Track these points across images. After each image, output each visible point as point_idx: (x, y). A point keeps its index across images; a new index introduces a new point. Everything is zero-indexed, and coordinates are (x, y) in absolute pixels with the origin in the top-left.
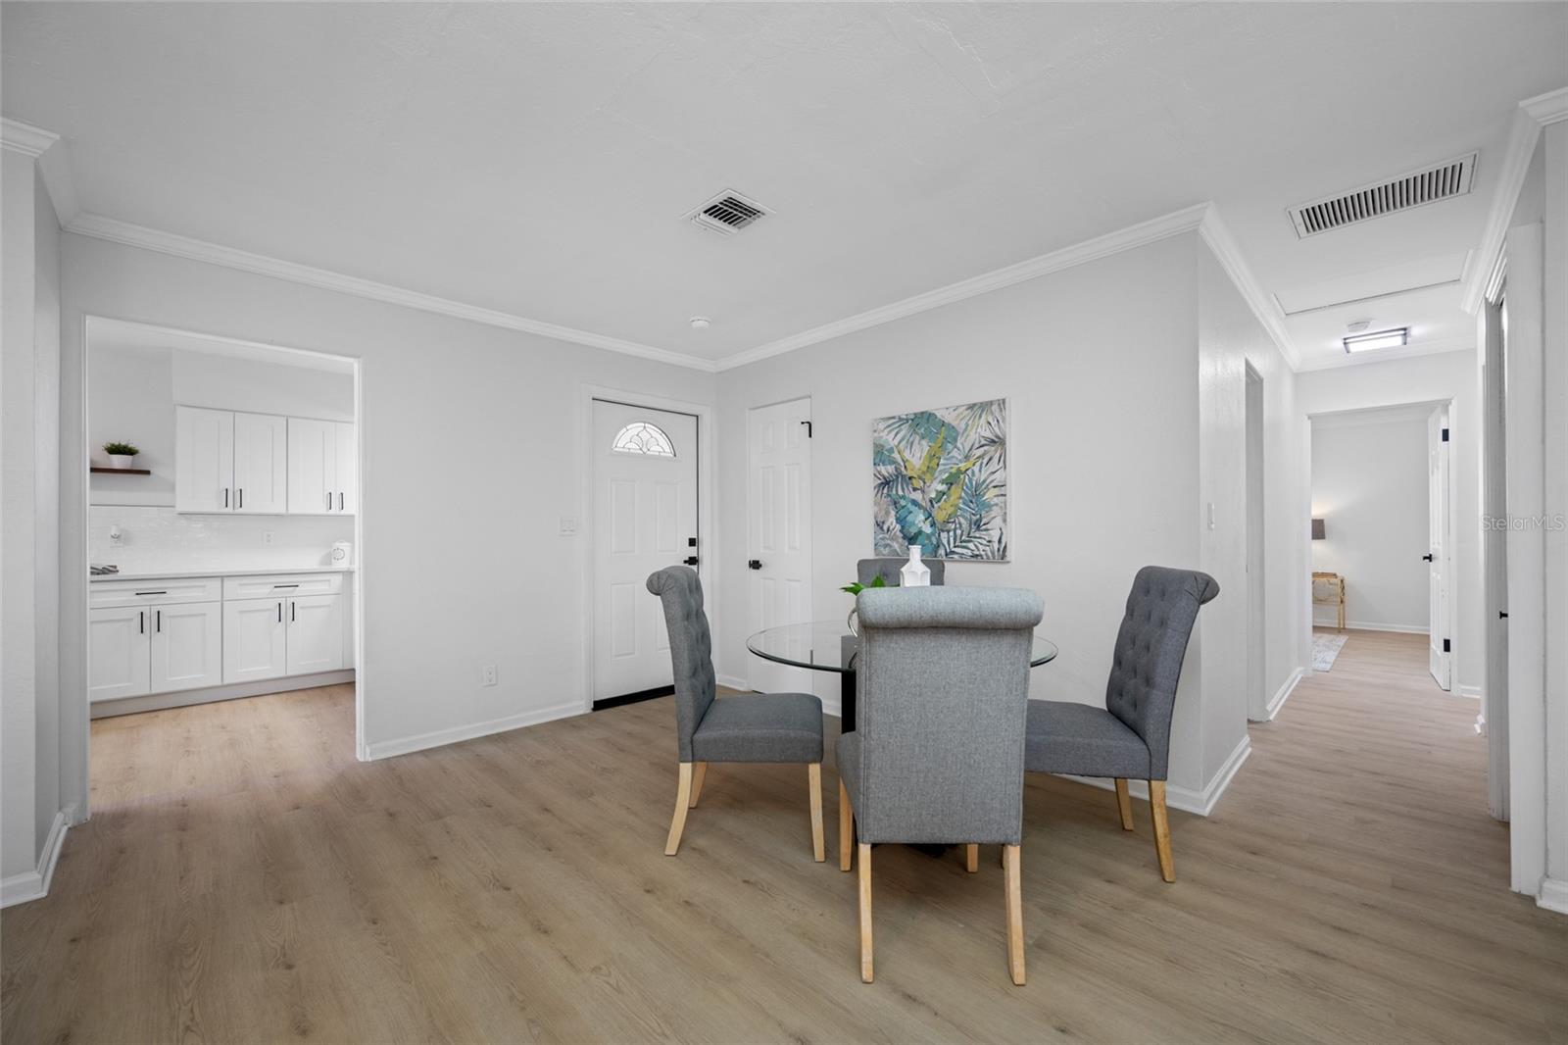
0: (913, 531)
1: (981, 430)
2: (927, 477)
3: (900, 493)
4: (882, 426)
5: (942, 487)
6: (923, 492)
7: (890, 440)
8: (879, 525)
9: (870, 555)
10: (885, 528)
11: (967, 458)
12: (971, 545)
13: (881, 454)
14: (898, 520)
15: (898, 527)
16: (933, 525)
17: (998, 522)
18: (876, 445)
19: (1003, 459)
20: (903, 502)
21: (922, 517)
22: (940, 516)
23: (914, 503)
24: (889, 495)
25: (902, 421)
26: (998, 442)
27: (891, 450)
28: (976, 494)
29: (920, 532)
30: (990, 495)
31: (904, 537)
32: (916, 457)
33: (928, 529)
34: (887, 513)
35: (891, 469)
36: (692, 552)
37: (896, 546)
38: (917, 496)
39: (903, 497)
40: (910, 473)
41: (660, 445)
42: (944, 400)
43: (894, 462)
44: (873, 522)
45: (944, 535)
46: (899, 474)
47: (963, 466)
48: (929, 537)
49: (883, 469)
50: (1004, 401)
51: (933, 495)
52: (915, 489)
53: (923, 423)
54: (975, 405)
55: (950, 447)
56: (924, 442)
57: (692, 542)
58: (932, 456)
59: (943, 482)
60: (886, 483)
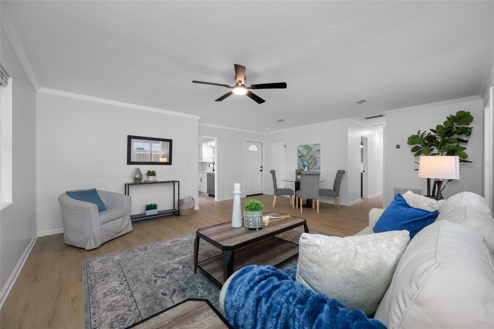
0: (305, 165)
1: (316, 149)
6: (306, 158)
7: (301, 149)
8: (299, 164)
9: (297, 169)
11: (314, 153)
13: (299, 152)
14: (302, 163)
16: (308, 164)
17: (319, 163)
18: (298, 150)
20: (303, 160)
21: (306, 163)
22: (309, 162)
23: (305, 160)
24: (300, 159)
25: (303, 146)
26: (319, 150)
27: (301, 151)
28: (315, 159)
29: (306, 165)
31: (303, 166)
32: (305, 152)
33: (307, 165)
34: (300, 162)
35: (301, 154)
36: (261, 169)
37: (301, 167)
38: (305, 159)
40: (304, 155)
41: (256, 149)
42: (310, 143)
43: (301, 153)
45: (310, 165)
47: (313, 154)
48: (307, 166)
49: (299, 154)
50: (320, 144)
51: (308, 159)
53: (306, 147)
56: (307, 150)
57: (261, 167)
58: (308, 152)
59: (310, 157)
60: (300, 157)
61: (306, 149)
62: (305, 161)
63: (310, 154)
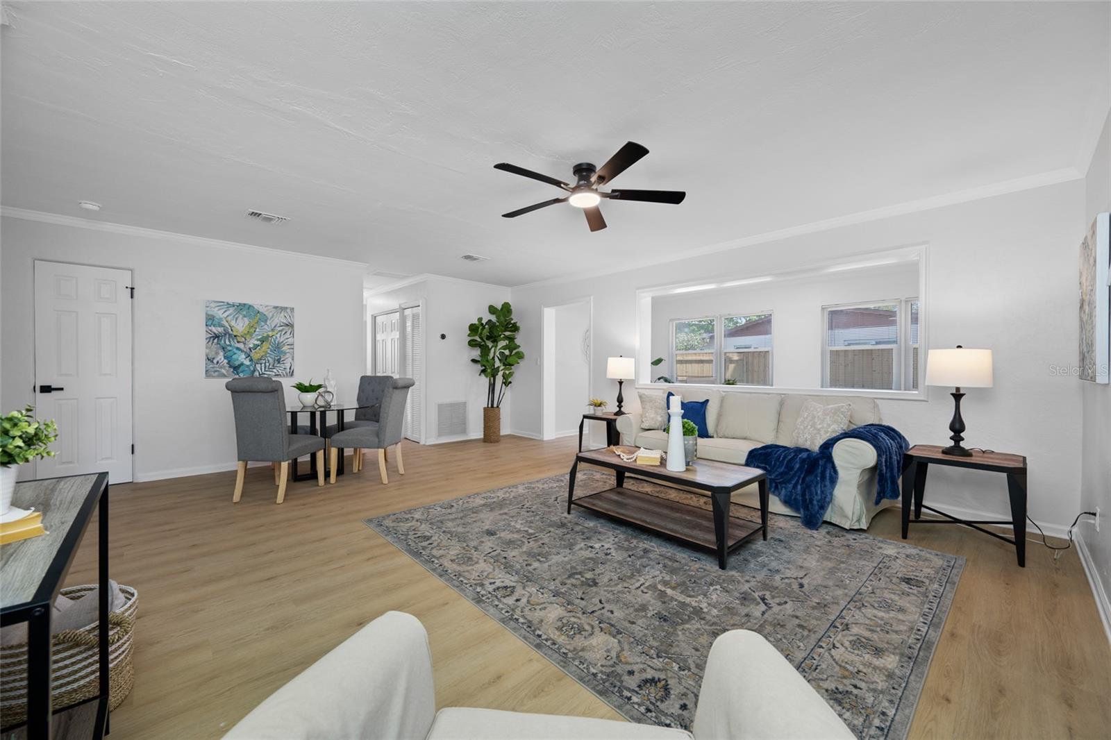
0: (237, 363)
1: (281, 318)
2: (248, 337)
3: (228, 343)
4: (213, 305)
5: (259, 343)
6: (245, 344)
7: (219, 314)
8: (210, 360)
10: (215, 361)
11: (273, 330)
12: (275, 370)
13: (210, 320)
14: (225, 358)
15: (226, 361)
16: (251, 360)
19: (292, 333)
20: (229, 348)
22: (255, 355)
23: (238, 349)
24: (218, 343)
26: (290, 325)
27: (221, 319)
28: (278, 347)
29: (242, 364)
30: (285, 348)
31: (230, 367)
32: (240, 326)
33: (247, 362)
34: (217, 353)
38: (241, 346)
39: (231, 346)
40: (235, 334)
43: (221, 325)
44: (205, 357)
46: (226, 333)
47: (270, 334)
48: (248, 366)
50: (293, 309)
51: (251, 346)
52: (238, 342)
53: (243, 308)
54: (277, 307)
55: (263, 324)
56: (245, 319)
59: (258, 340)
60: (216, 336)
61: (245, 316)
62: (237, 352)
63: (259, 333)
